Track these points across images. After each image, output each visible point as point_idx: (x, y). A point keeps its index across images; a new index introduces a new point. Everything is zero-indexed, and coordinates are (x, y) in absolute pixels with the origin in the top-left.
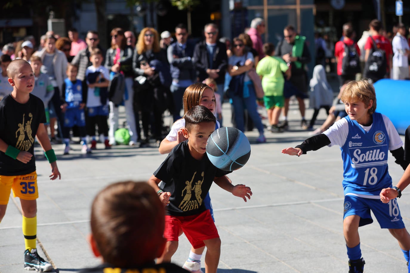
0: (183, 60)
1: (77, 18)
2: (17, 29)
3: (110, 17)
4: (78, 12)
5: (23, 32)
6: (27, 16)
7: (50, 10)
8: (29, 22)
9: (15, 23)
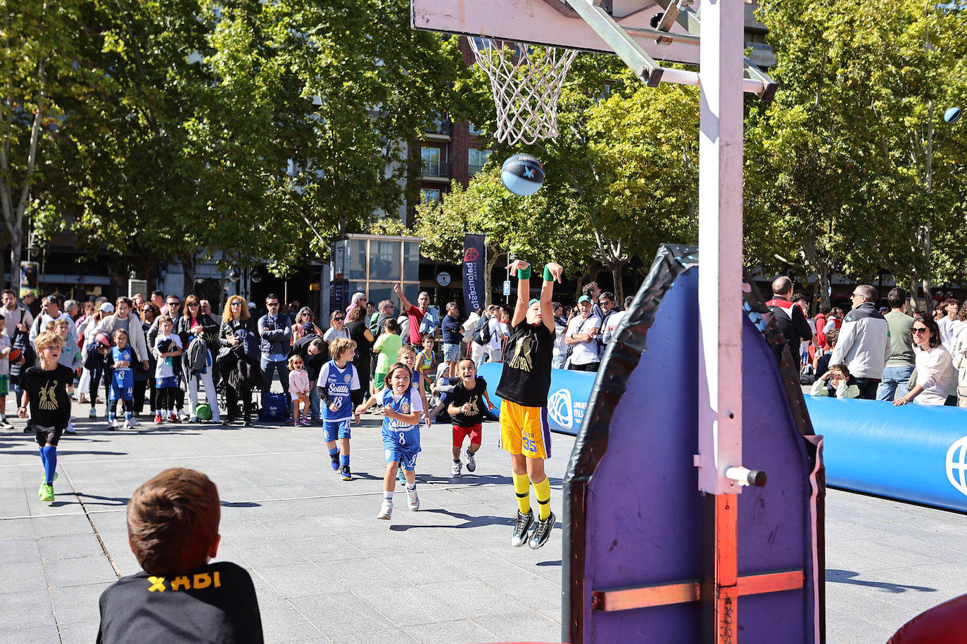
0: (274, 332)
1: (162, 280)
2: (92, 287)
3: (200, 281)
4: (163, 273)
5: (98, 291)
6: (104, 273)
7: (131, 269)
8: (106, 281)
9: (89, 280)
